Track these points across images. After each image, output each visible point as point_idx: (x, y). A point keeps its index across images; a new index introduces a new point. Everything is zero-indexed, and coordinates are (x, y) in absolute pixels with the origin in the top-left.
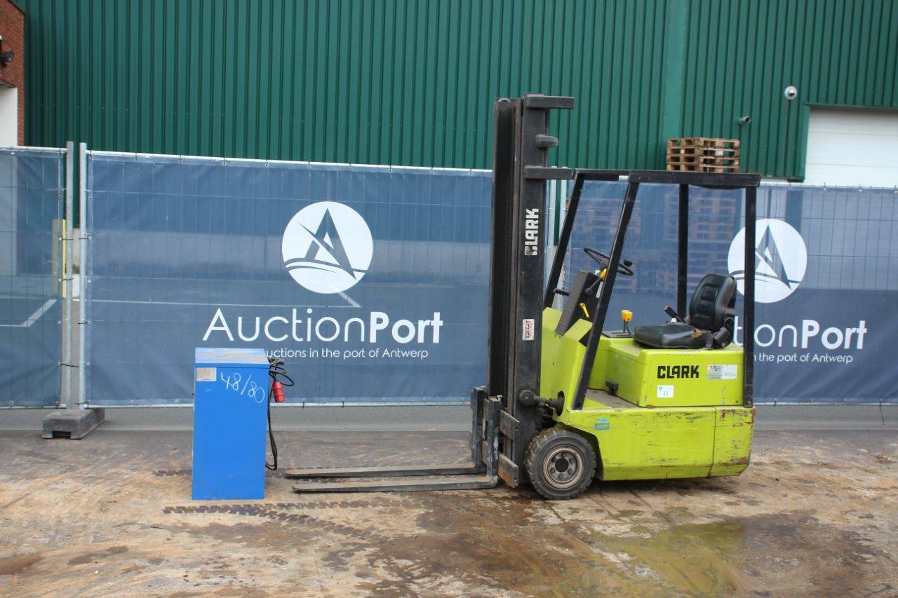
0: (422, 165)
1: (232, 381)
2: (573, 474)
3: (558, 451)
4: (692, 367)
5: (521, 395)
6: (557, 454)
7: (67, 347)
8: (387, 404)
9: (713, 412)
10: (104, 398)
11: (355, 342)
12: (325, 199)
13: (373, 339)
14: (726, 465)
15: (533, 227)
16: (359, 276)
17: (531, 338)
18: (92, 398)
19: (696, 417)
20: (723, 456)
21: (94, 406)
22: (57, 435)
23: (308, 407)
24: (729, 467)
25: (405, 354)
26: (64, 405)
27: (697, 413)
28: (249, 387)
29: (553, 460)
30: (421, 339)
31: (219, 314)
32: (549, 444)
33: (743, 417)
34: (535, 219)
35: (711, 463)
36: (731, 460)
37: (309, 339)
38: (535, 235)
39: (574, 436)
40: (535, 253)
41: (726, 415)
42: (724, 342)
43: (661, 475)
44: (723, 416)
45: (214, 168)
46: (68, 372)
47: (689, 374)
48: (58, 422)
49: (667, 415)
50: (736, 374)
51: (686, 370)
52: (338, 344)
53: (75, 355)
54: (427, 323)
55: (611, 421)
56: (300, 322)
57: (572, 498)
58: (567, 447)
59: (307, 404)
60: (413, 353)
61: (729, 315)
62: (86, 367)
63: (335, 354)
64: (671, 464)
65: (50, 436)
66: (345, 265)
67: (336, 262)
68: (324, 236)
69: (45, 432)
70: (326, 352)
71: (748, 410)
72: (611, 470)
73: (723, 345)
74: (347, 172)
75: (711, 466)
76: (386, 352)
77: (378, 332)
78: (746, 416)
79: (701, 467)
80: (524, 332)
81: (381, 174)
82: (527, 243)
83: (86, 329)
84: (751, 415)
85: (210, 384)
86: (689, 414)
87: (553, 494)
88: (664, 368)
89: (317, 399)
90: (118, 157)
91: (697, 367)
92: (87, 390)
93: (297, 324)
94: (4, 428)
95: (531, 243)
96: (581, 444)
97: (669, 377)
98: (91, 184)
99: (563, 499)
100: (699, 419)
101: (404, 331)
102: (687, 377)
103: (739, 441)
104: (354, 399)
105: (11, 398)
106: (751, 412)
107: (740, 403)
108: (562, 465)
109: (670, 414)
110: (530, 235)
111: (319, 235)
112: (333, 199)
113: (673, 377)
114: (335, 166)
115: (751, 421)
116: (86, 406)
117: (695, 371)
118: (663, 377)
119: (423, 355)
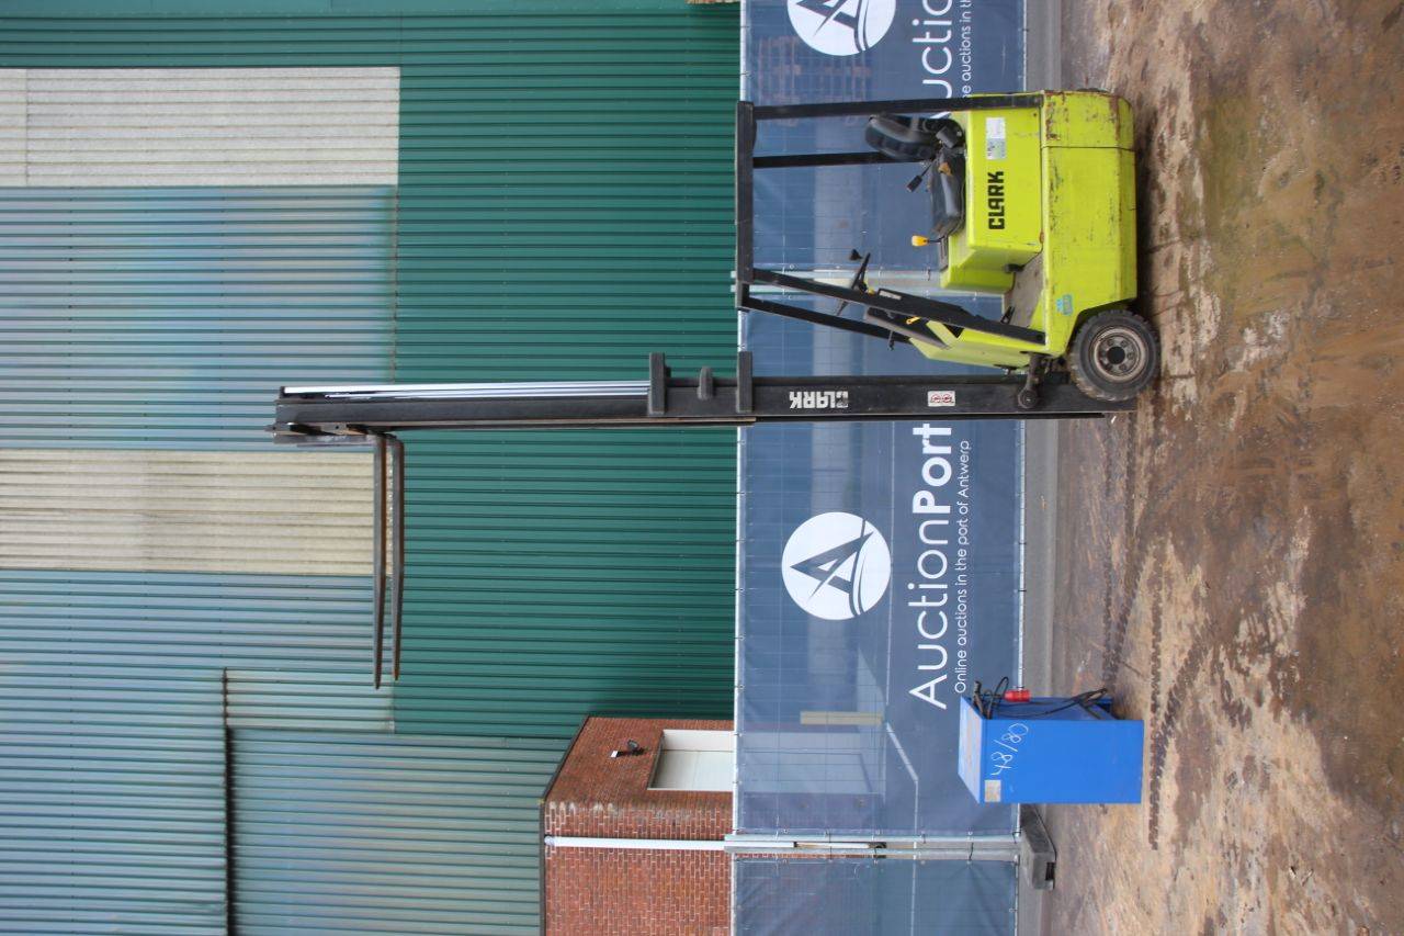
0: (735, 457)
1: (1001, 762)
2: (1127, 341)
3: (1097, 364)
4: (990, 181)
5: (1024, 407)
6: (1101, 363)
7: (950, 854)
8: (1023, 490)
9: (1050, 153)
10: (1008, 816)
11: (949, 532)
12: (779, 571)
13: (946, 509)
14: (1119, 128)
15: (812, 399)
16: (870, 528)
17: (952, 395)
18: (1009, 829)
19: (1056, 175)
20: (1105, 133)
21: (1018, 826)
22: (1050, 875)
23: (1025, 585)
24: (1122, 124)
25: (965, 470)
26: (1016, 857)
27: (1050, 173)
28: (1009, 743)
29: (1107, 368)
30: (947, 450)
31: (915, 692)
32: (1088, 375)
33: (1056, 107)
34: (803, 397)
35: (1116, 150)
36: (1113, 120)
37: (945, 586)
38: (823, 395)
39: (1078, 341)
40: (846, 394)
41: (1054, 132)
42: (955, 133)
43: (1131, 217)
44: (1054, 136)
45: (747, 698)
46: (977, 854)
47: (999, 185)
48: (1035, 875)
49: (1053, 217)
50: (997, 119)
51: (993, 191)
52: (950, 551)
53: (960, 847)
54: (926, 443)
55: (1059, 295)
56: (924, 597)
57: (1158, 341)
58: (1093, 352)
59: (1022, 586)
60: (964, 459)
61: (920, 126)
62: (974, 835)
63: (962, 554)
64: (1117, 207)
65: (1051, 883)
66: (854, 547)
67: (855, 555)
68: (825, 572)
69: (1046, 887)
70: (960, 566)
71: (1046, 101)
72: (1124, 289)
73: (959, 134)
74: (746, 545)
75: (1120, 149)
76: (962, 493)
77: (937, 503)
78: (1054, 104)
79: (1121, 164)
80: (945, 404)
81: (748, 505)
82: (833, 406)
83: (931, 835)
84: (1053, 97)
85: (1003, 787)
86: (1052, 185)
87: (1153, 368)
88: (991, 221)
89: (1016, 575)
90: (739, 802)
91: (990, 174)
92: (1000, 834)
93: (927, 601)
94: (1039, 930)
95: (833, 400)
96: (1090, 331)
97: (1002, 214)
98: (769, 830)
99: (1159, 354)
100: (1059, 172)
101: (937, 472)
102: (1002, 188)
103: (1087, 111)
104: (1016, 532)
105: (1006, 912)
106: (1049, 97)
107: (1036, 111)
108: (1116, 355)
109: (1052, 211)
110: (822, 402)
111: (822, 576)
112: (779, 560)
113: (1003, 208)
114: (741, 560)
115: (1060, 97)
116: (1017, 835)
117: (995, 178)
118: (1002, 221)
119: (965, 446)
